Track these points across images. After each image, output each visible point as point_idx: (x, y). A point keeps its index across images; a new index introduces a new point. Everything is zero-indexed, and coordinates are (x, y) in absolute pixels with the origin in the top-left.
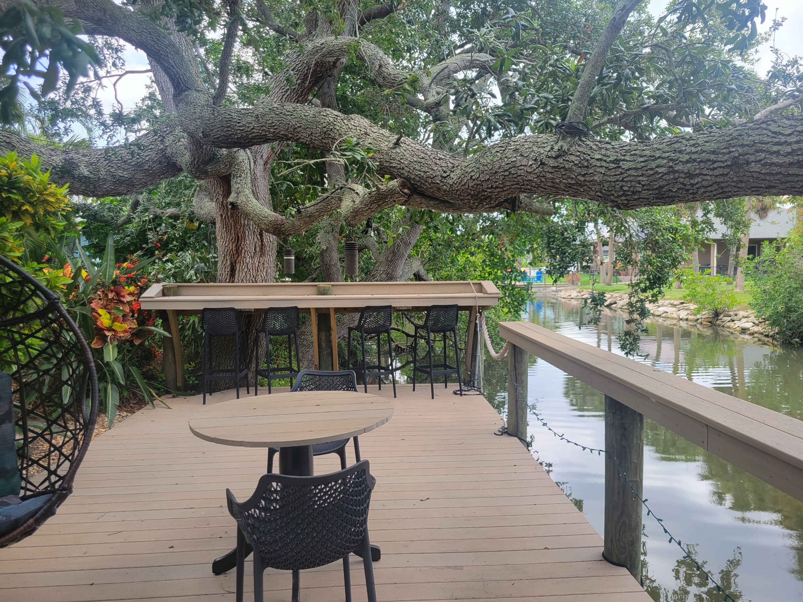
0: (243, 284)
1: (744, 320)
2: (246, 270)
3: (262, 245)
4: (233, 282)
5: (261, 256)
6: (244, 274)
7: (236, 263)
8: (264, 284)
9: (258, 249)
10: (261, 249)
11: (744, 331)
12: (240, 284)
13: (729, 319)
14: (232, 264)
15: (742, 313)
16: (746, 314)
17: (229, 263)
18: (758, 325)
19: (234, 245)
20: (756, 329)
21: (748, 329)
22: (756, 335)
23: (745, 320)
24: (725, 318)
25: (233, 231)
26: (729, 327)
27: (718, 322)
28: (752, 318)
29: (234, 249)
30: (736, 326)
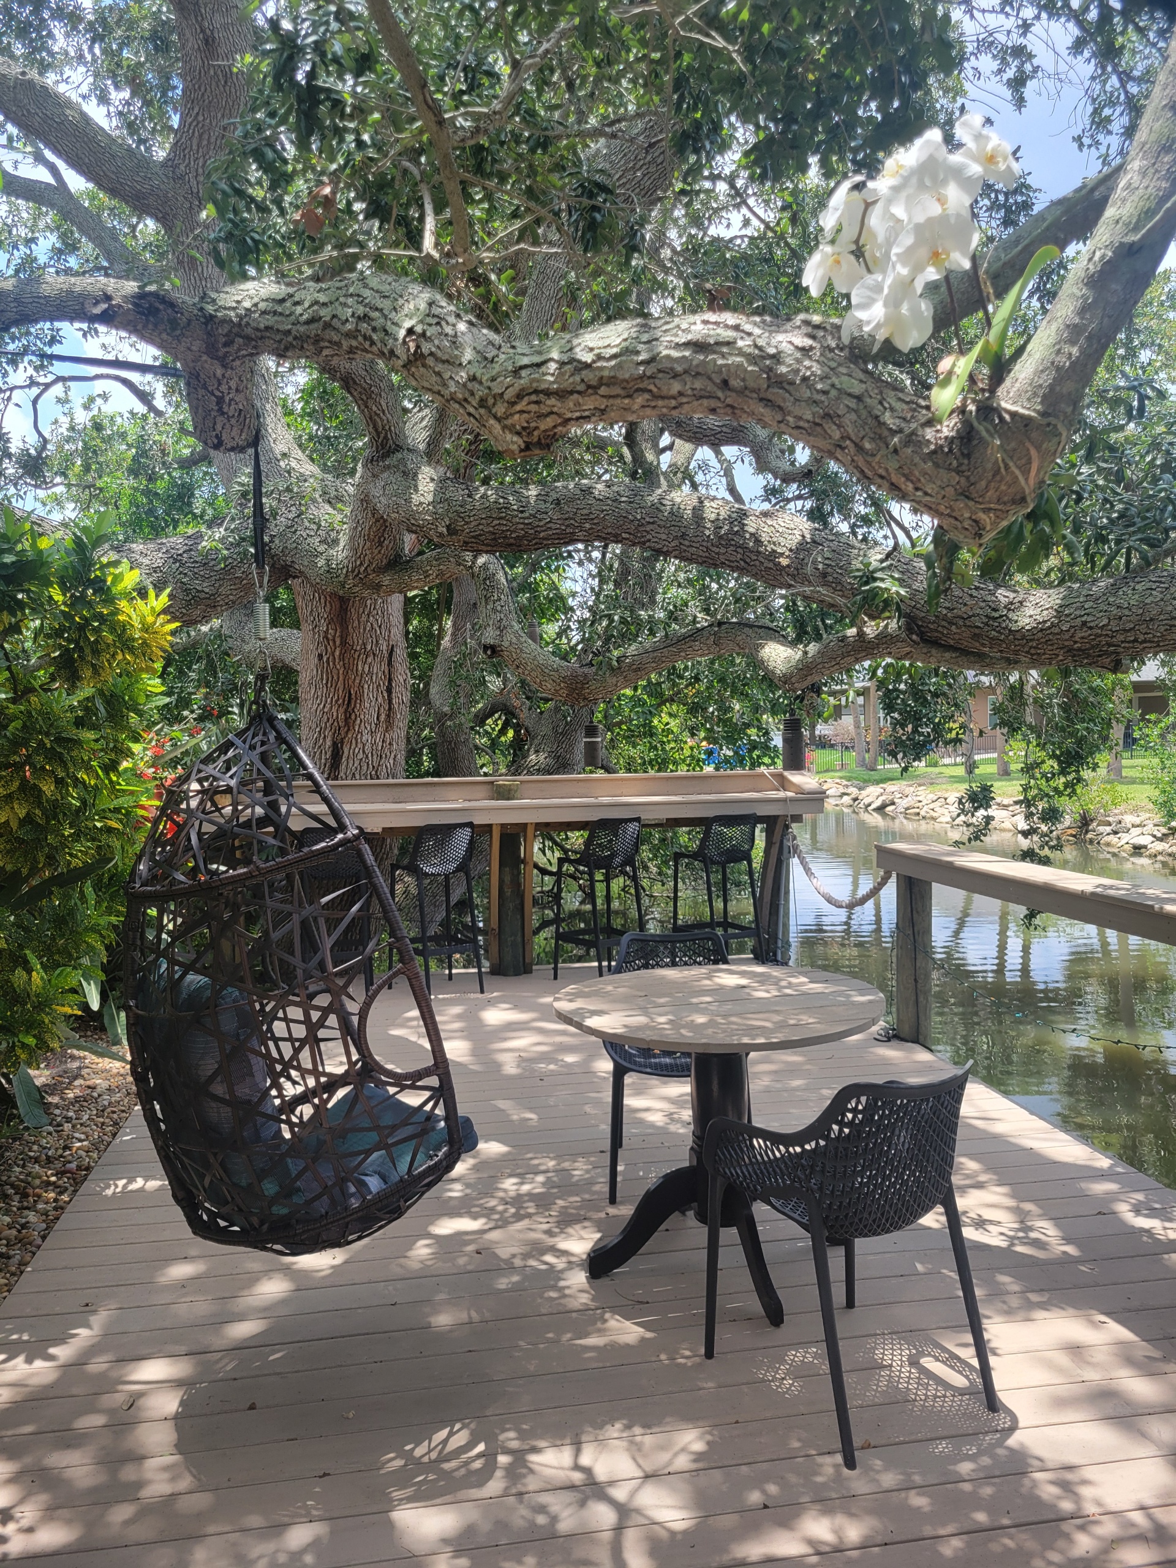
0: (354, 782)
1: (1135, 831)
2: (361, 756)
3: (390, 709)
4: (336, 779)
5: (386, 731)
6: (357, 763)
7: (342, 743)
8: (391, 781)
9: (383, 717)
10: (388, 716)
11: (1138, 850)
12: (349, 782)
13: (1108, 829)
14: (334, 744)
15: (1129, 819)
16: (1137, 821)
17: (329, 743)
18: (1161, 839)
19: (342, 710)
20: (1160, 846)
21: (1145, 847)
22: (1160, 858)
23: (1138, 830)
24: (1101, 829)
25: (340, 685)
26: (1108, 844)
27: (1089, 836)
28: (1150, 828)
29: (341, 716)
30: (1123, 842)
